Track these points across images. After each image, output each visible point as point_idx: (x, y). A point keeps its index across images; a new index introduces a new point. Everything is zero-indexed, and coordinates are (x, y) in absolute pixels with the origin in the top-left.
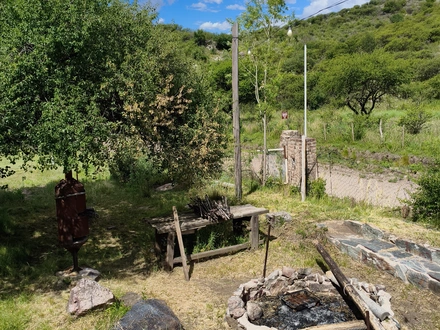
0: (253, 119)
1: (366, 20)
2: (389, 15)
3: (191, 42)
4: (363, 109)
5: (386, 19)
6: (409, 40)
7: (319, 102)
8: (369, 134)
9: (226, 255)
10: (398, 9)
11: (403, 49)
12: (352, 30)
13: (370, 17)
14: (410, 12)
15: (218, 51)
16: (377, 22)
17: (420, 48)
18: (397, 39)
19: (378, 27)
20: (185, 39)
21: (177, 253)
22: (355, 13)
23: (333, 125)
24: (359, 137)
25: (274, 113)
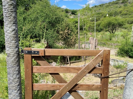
0: (82, 35)
1: (116, 5)
2: (123, 4)
3: (64, 12)
4: (112, 32)
5: (122, 5)
6: (128, 12)
7: (101, 30)
8: (113, 39)
9: (77, 62)
10: (126, 2)
11: (126, 15)
12: (112, 8)
13: (117, 4)
14: (129, 3)
15: (72, 15)
16: (120, 6)
17: (131, 15)
18: (124, 12)
19: (120, 7)
20: (62, 11)
21: (68, 61)
22: (113, 3)
23: (104, 36)
24: (110, 40)
25: (88, 33)
